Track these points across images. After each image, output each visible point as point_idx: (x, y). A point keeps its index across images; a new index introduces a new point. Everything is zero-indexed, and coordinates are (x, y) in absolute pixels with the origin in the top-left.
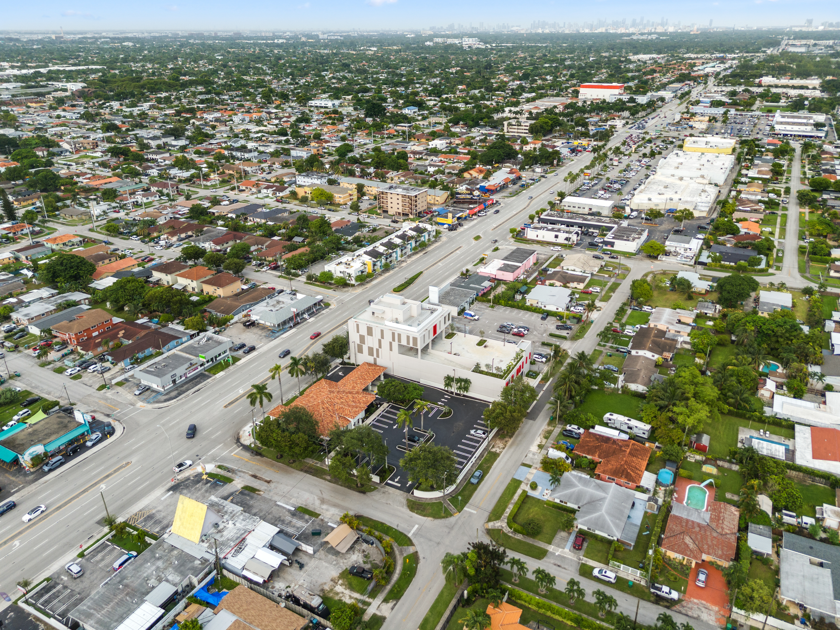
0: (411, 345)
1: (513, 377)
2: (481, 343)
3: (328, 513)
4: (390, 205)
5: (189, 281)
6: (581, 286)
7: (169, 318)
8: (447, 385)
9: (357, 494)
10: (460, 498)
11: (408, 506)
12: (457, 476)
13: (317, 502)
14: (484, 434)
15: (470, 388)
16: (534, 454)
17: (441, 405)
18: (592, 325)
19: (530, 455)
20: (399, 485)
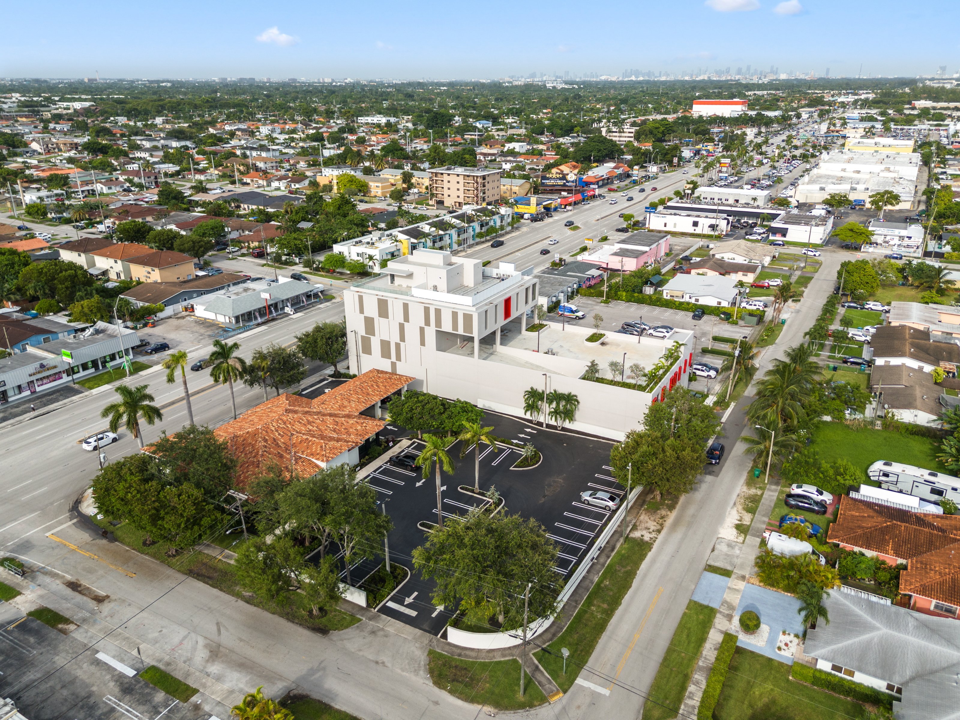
0: (461, 331)
1: (664, 390)
2: (593, 338)
3: (219, 687)
4: (446, 192)
5: (111, 261)
6: (750, 278)
7: (50, 306)
8: (531, 407)
9: (306, 633)
10: (566, 652)
11: (431, 672)
12: (556, 593)
13: (201, 654)
14: (612, 499)
15: (578, 415)
16: (730, 545)
17: (517, 445)
18: (785, 327)
19: (722, 548)
20: (414, 613)
